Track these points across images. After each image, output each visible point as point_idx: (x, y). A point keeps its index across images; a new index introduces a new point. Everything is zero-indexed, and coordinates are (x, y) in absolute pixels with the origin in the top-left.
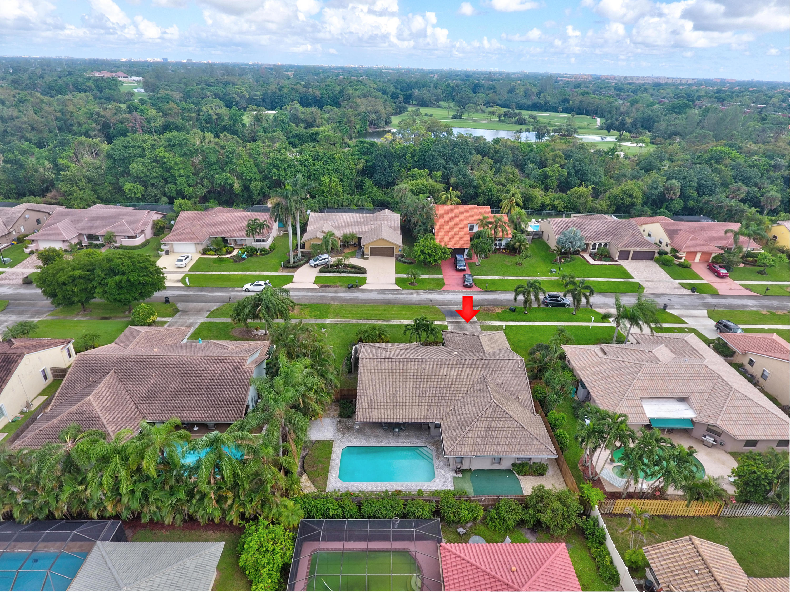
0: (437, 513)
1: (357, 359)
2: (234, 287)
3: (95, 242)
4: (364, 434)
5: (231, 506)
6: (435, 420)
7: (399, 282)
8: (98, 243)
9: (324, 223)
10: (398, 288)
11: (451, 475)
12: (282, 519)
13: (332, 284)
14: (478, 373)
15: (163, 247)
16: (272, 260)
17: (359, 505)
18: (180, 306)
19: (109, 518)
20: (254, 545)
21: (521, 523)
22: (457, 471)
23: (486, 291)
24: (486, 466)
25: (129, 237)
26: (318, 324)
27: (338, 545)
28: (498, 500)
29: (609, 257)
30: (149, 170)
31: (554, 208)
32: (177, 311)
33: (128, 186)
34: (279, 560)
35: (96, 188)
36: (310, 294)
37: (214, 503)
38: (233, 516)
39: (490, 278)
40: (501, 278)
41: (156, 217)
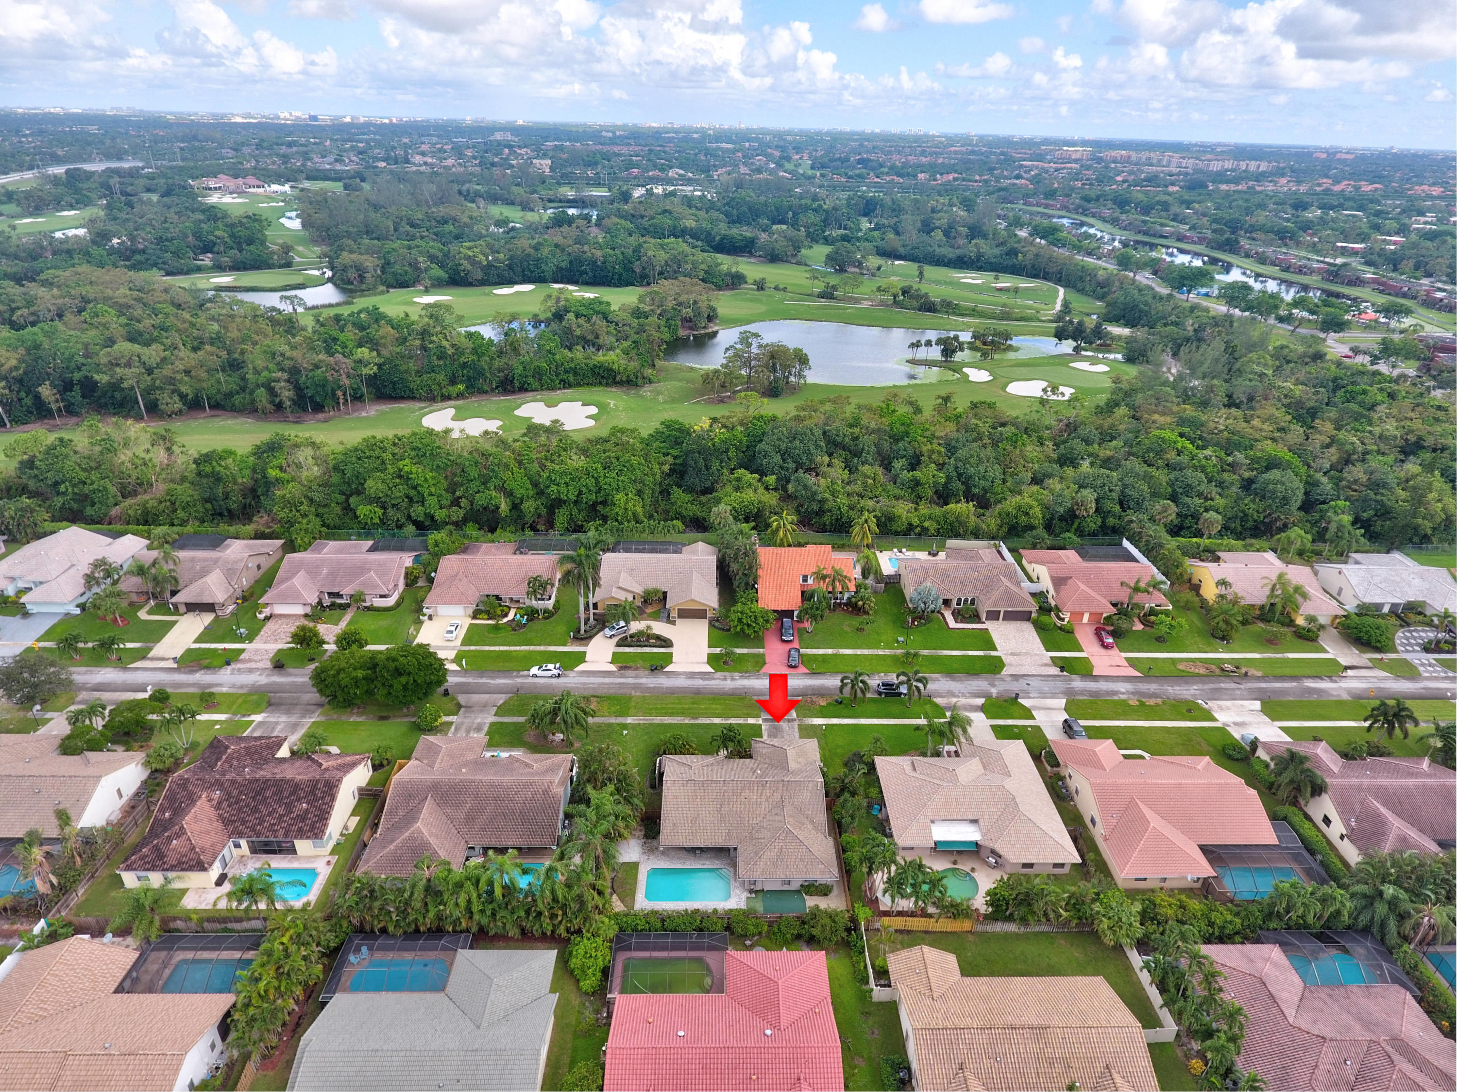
0: (728, 928)
1: (661, 775)
2: (519, 671)
3: (339, 601)
4: (668, 856)
5: (561, 922)
6: (731, 844)
7: (712, 659)
8: (342, 602)
9: (620, 572)
10: (709, 669)
11: (745, 895)
12: (601, 932)
13: (632, 664)
14: (777, 795)
15: (425, 610)
16: (559, 627)
17: (663, 921)
18: (462, 699)
19: (461, 932)
20: (581, 952)
21: (799, 937)
22: (751, 891)
23: (813, 673)
24: (778, 887)
25: (382, 596)
26: (618, 724)
27: (646, 954)
28: (780, 917)
29: (975, 617)
30: (390, 489)
31: (925, 530)
32: (459, 706)
33: (363, 511)
34: (600, 963)
35: (320, 510)
36: (607, 680)
37: (548, 921)
38: (562, 930)
39: (821, 651)
40: (835, 651)
41: (407, 560)
